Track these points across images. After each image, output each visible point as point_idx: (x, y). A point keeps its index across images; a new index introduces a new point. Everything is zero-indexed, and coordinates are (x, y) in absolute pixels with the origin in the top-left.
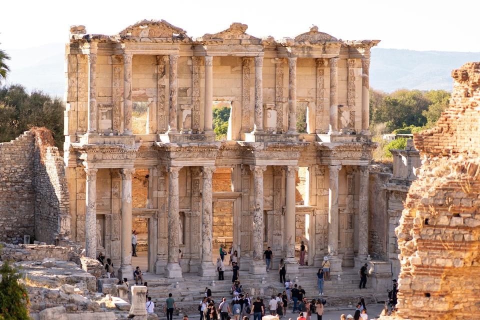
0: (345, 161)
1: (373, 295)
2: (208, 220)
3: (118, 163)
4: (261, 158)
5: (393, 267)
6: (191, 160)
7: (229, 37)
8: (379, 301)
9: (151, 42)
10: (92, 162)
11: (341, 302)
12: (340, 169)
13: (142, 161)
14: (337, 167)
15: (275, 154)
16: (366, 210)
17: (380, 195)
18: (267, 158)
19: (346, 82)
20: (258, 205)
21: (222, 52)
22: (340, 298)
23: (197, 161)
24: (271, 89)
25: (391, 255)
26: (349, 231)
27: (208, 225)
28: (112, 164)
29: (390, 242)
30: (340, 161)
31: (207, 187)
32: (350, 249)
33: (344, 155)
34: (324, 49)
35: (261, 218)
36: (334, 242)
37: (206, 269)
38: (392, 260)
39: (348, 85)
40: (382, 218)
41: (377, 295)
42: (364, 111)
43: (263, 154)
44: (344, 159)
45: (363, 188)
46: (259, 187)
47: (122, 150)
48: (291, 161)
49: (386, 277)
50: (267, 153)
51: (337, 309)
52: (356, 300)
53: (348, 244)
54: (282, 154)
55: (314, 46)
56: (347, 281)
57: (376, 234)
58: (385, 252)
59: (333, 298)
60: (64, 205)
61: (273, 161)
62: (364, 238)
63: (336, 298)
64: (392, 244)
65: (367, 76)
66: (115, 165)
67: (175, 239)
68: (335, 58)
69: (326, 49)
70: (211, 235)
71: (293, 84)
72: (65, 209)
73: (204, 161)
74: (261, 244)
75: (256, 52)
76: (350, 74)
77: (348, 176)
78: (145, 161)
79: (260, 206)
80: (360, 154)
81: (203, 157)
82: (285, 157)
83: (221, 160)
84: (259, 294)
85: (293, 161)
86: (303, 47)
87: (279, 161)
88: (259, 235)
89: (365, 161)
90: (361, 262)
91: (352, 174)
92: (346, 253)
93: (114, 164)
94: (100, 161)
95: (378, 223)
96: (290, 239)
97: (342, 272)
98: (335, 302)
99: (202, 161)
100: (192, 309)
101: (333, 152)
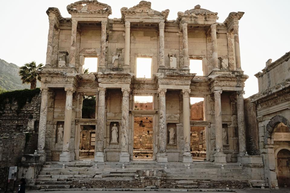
0: (225, 87)
1: (249, 181)
2: (124, 123)
3: (62, 84)
4: (162, 84)
5: (264, 159)
6: (112, 84)
7: (140, 11)
8: (254, 186)
9: (89, 13)
10: (44, 83)
11: (221, 185)
12: (221, 93)
13: (90, 89)
14: (219, 91)
15: (172, 81)
16: (243, 120)
17: (252, 110)
18: (167, 84)
19: (227, 47)
20: (161, 114)
21: (136, 20)
22: (220, 182)
23: (117, 85)
24: (177, 50)
25: (262, 150)
26: (235, 138)
27: (124, 127)
28: (58, 84)
29: (260, 141)
30: (221, 87)
31: (124, 101)
32: (236, 150)
33: (223, 83)
34: (206, 18)
35: (163, 123)
36: (219, 142)
37: (122, 157)
38: (263, 154)
39: (228, 48)
40: (254, 125)
41: (252, 181)
42: (237, 57)
43: (165, 81)
44: (224, 86)
45: (239, 106)
46: (162, 103)
47: (64, 75)
48: (185, 86)
49: (258, 167)
50: (167, 81)
51: (215, 190)
52: (233, 184)
53: (235, 147)
54: (178, 82)
55: (198, 16)
56: (228, 170)
57: (252, 137)
58: (258, 149)
59: (215, 181)
60: (36, 113)
61: (171, 86)
62: (242, 140)
63: (217, 181)
64: (262, 142)
65: (237, 35)
66: (60, 86)
67: (100, 135)
68: (214, 24)
69: (207, 19)
70: (126, 134)
71: (185, 39)
72: (36, 116)
73: (122, 85)
74: (164, 141)
75: (159, 20)
76: (229, 42)
77: (232, 103)
78: (93, 89)
79: (163, 115)
80: (235, 84)
81: (121, 82)
82: (180, 83)
83: (143, 90)
84: (153, 175)
85: (186, 86)
86: (191, 17)
87: (176, 86)
88: (162, 135)
89: (239, 88)
90: (241, 157)
91: (234, 102)
92: (233, 153)
93: (59, 84)
94: (49, 82)
95: (252, 130)
96: (186, 139)
97: (226, 164)
98: (215, 185)
99: (120, 85)
100: (95, 184)
101: (215, 81)
